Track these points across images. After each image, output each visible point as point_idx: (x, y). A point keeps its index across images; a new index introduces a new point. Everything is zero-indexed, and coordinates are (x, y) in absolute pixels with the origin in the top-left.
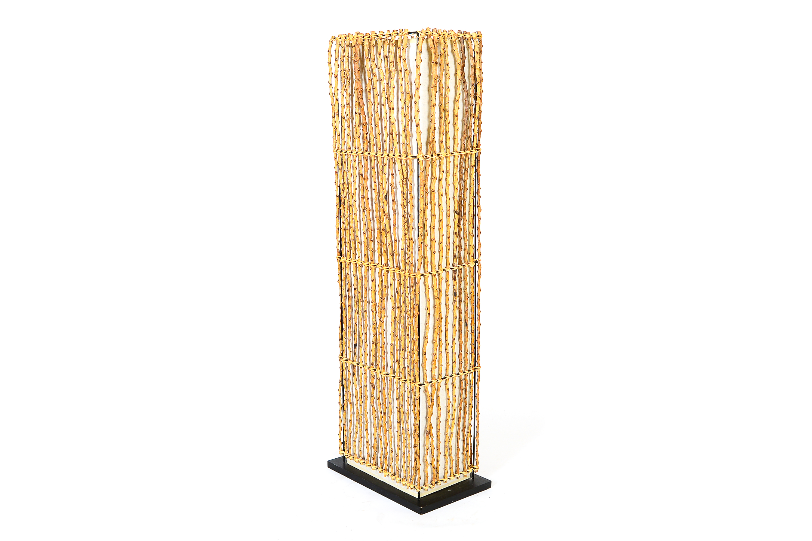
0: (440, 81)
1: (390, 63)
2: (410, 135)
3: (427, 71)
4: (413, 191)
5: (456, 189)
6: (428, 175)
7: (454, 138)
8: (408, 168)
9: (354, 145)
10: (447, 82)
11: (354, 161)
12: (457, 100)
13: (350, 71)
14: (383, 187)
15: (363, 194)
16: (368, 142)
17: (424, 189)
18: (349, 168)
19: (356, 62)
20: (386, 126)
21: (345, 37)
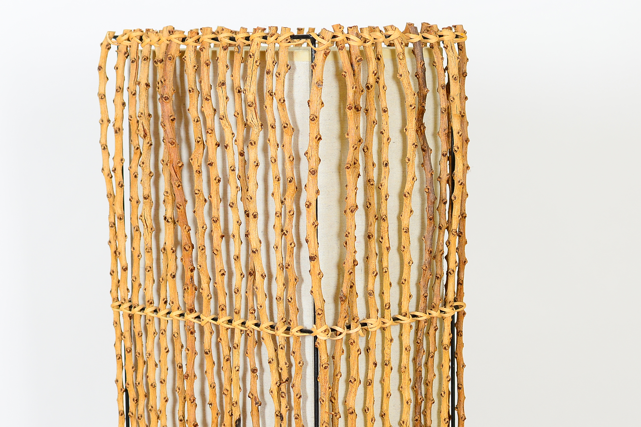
0: (367, 149)
1: (248, 108)
2: (296, 280)
3: (336, 127)
4: (305, 412)
5: (407, 403)
6: (339, 375)
7: (401, 283)
8: (292, 357)
9: (161, 295)
10: (384, 150)
11: (162, 333)
12: (409, 193)
13: (152, 119)
14: (231, 399)
15: (184, 413)
16: (196, 290)
17: (329, 409)
18: (149, 349)
19: (167, 98)
20: (237, 254)
21: (139, 37)
